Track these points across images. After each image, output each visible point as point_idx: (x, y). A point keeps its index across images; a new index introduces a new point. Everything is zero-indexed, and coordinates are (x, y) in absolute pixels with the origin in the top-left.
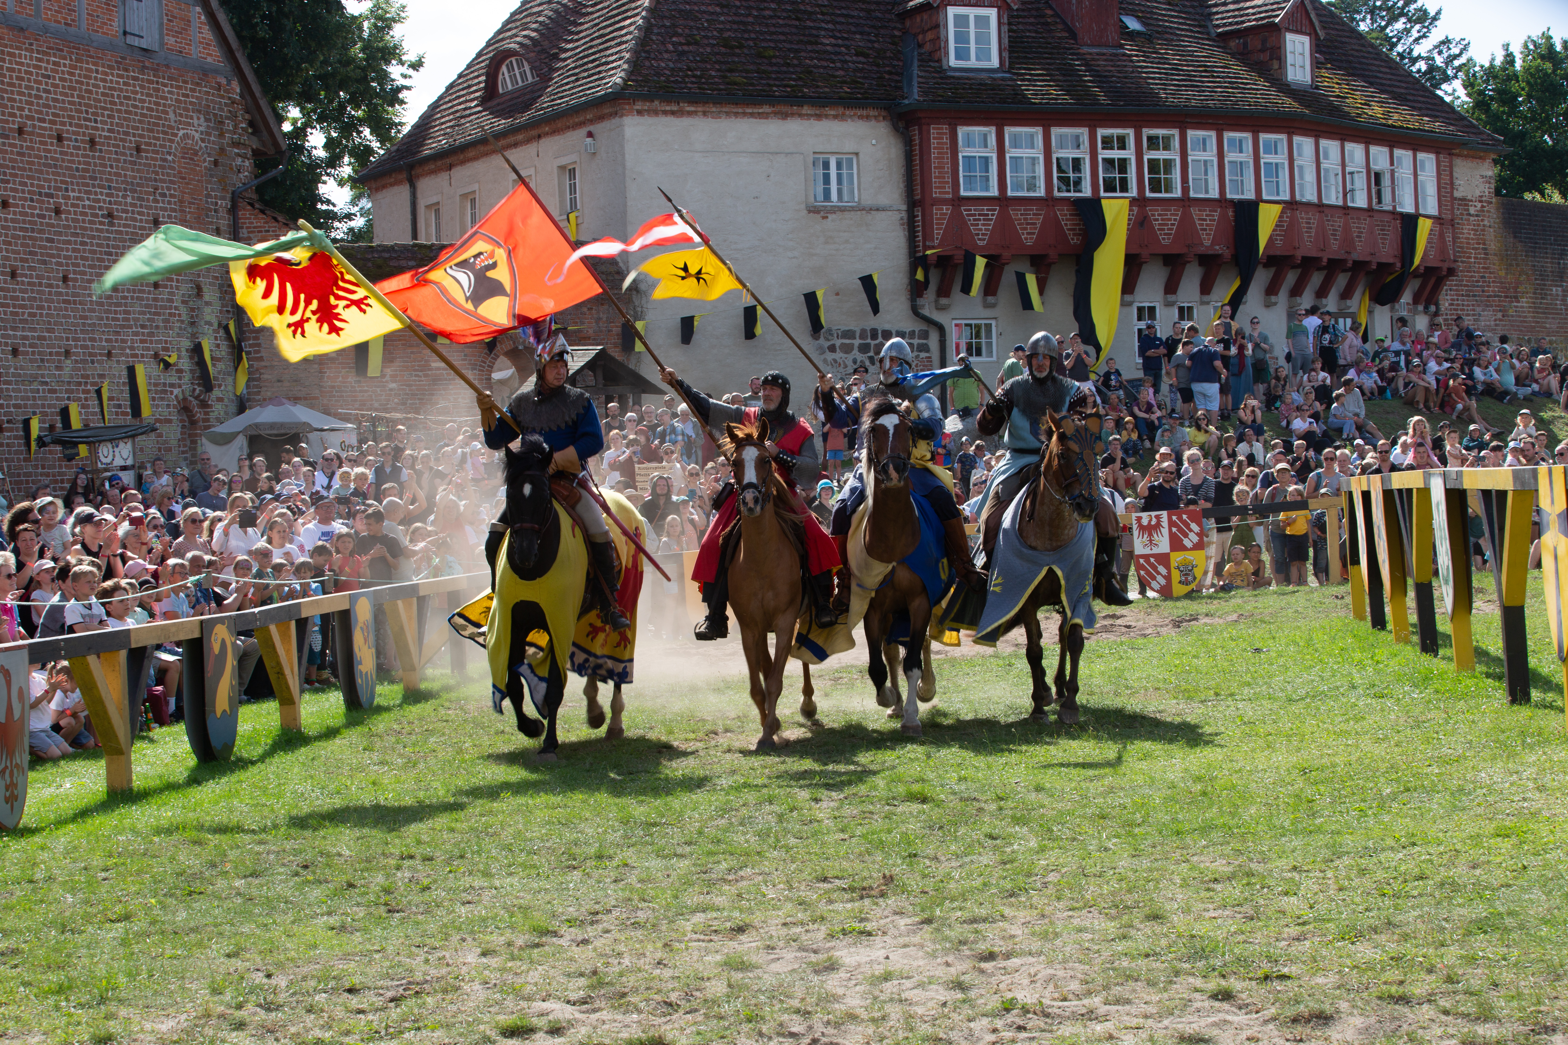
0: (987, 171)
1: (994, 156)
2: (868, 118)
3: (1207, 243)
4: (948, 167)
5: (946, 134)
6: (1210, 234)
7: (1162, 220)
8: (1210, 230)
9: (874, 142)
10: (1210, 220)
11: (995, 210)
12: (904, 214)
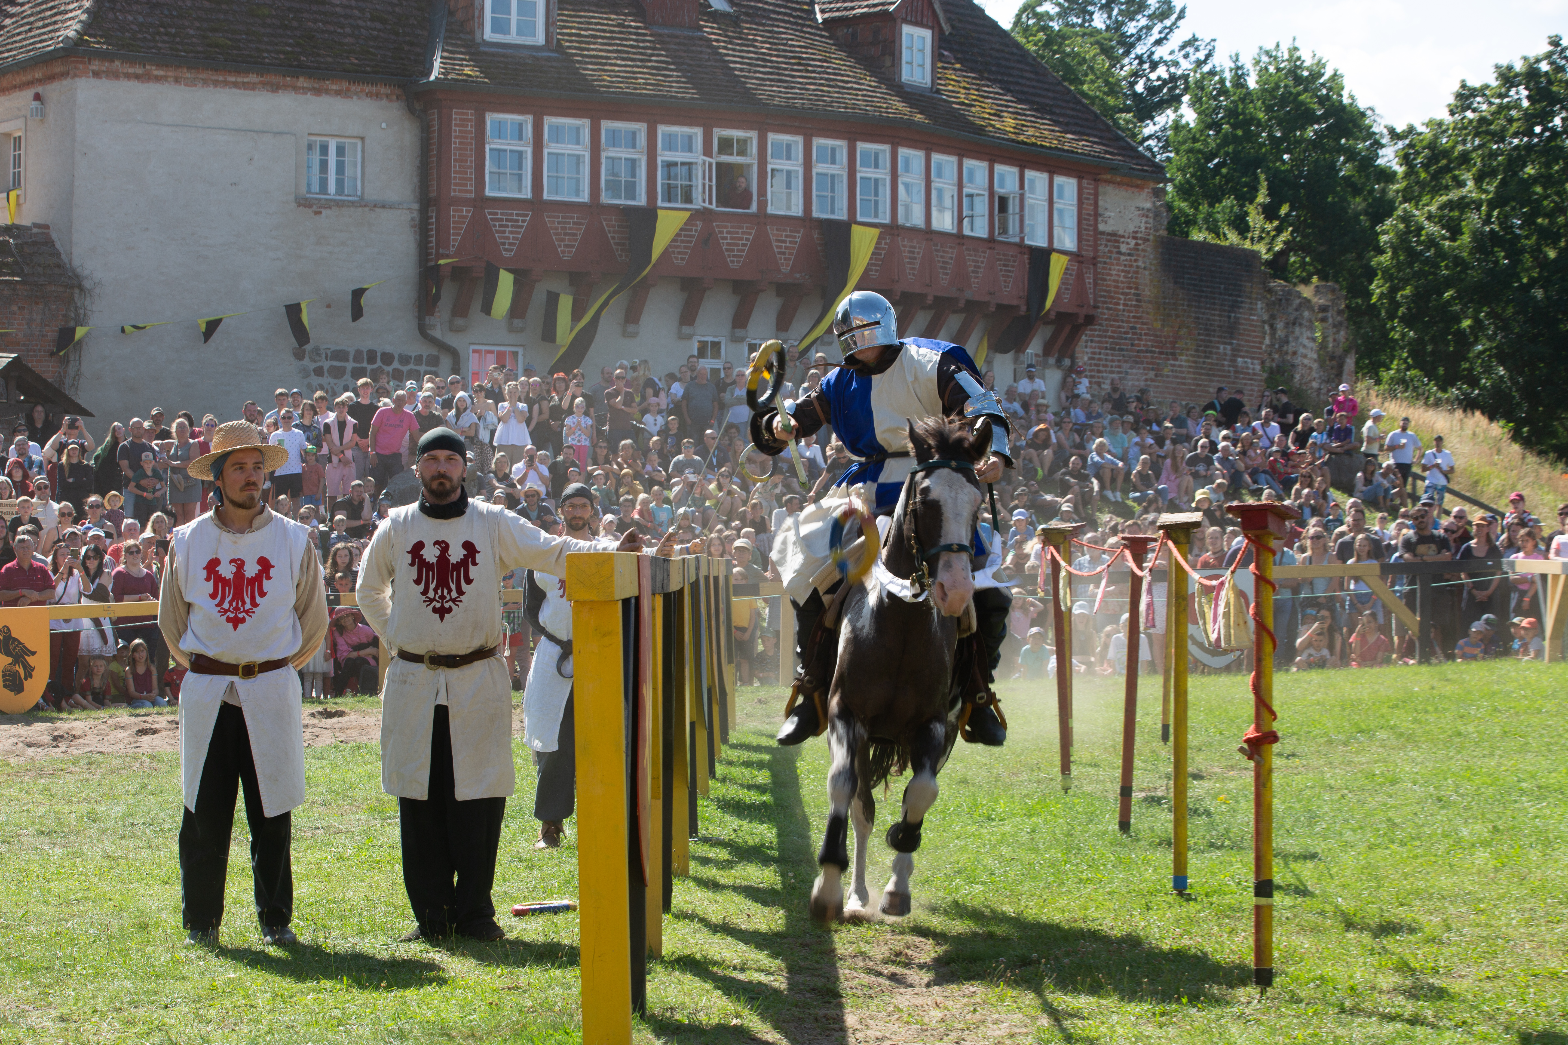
0: (520, 168)
1: (529, 151)
2: (377, 96)
3: (785, 269)
4: (471, 161)
5: (471, 120)
6: (789, 259)
7: (732, 238)
8: (790, 254)
9: (384, 125)
10: (790, 242)
11: (527, 215)
12: (416, 214)
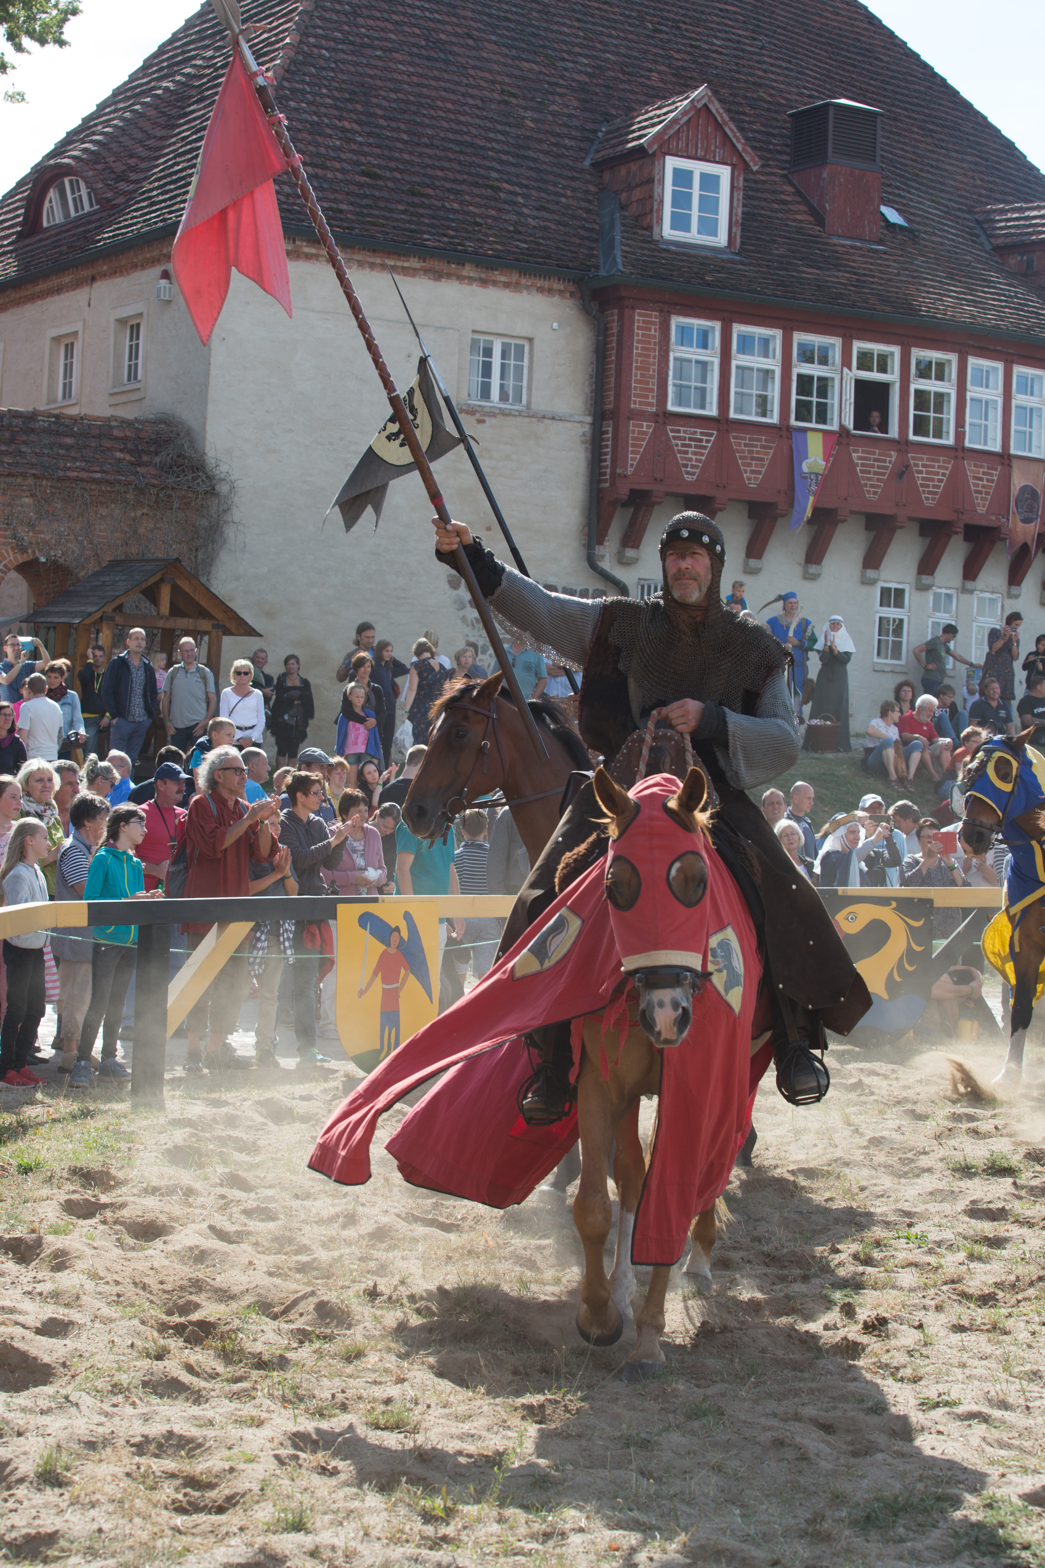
0: (704, 380)
1: (716, 362)
2: (550, 291)
3: (981, 510)
4: (654, 370)
5: (654, 323)
6: (986, 499)
7: (927, 473)
8: (987, 493)
9: (555, 325)
10: (988, 480)
11: (711, 435)
12: (587, 429)
